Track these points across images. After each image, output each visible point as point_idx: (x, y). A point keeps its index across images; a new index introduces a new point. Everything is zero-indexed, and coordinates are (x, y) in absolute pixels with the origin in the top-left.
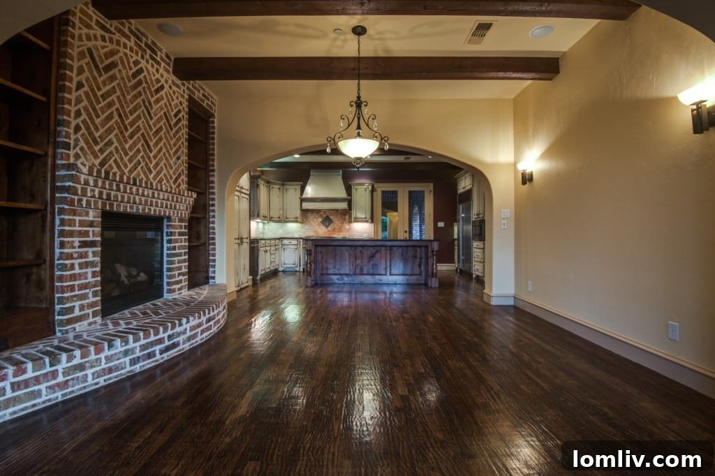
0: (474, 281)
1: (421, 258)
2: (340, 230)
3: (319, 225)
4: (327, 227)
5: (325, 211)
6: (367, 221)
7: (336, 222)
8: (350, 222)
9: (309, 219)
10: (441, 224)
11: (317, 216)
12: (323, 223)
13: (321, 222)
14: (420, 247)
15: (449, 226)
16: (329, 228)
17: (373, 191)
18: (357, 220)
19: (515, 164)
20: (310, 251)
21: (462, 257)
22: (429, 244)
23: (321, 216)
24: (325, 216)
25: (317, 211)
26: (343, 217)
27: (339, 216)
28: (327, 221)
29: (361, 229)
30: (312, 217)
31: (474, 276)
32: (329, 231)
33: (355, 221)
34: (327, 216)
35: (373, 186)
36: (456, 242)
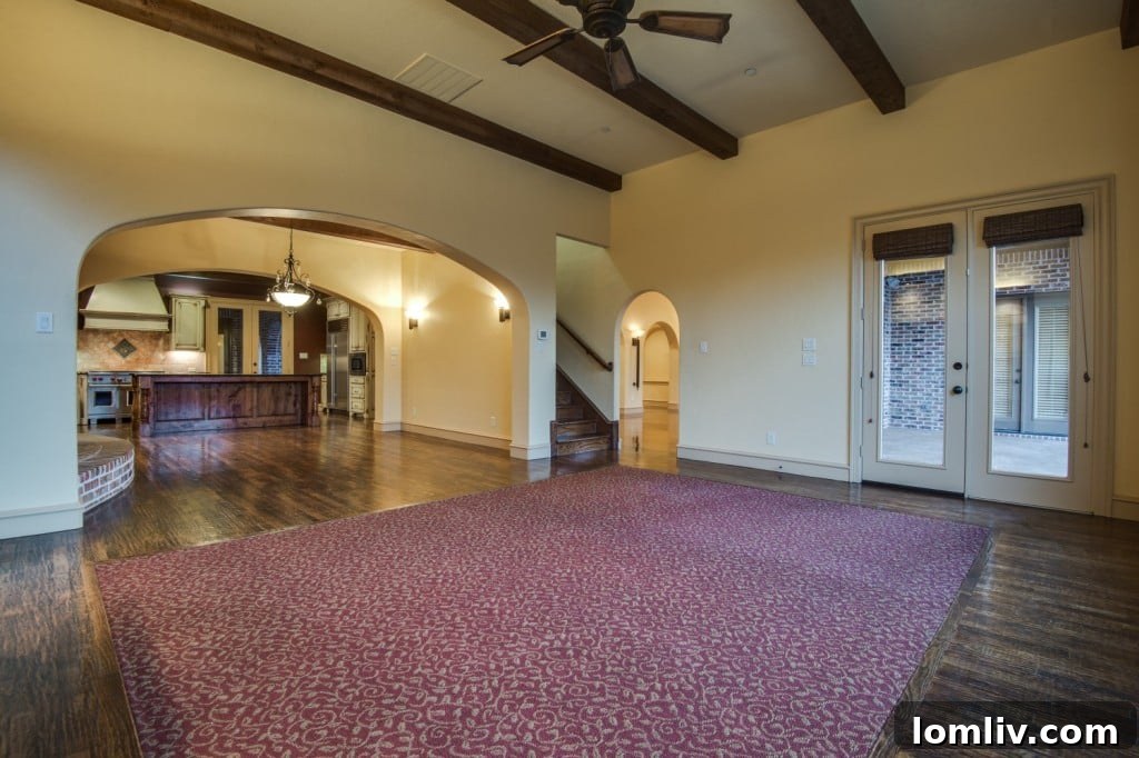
0: (351, 419)
1: (296, 396)
2: (148, 361)
3: (110, 354)
4: (124, 356)
5: (120, 332)
6: (197, 350)
7: (143, 349)
8: (169, 349)
9: (91, 344)
10: (304, 356)
11: (106, 339)
12: (117, 349)
13: (114, 348)
14: (295, 383)
15: (315, 357)
16: (128, 358)
17: (207, 306)
18: (179, 347)
19: (403, 310)
20: (148, 390)
21: (333, 394)
22: (309, 380)
23: (114, 339)
24: (121, 339)
25: (108, 332)
26: (154, 342)
27: (146, 341)
28: (124, 345)
29: (184, 360)
30: (96, 340)
31: (351, 414)
32: (129, 362)
33: (177, 349)
34: (125, 340)
35: (206, 302)
36: (324, 378)
